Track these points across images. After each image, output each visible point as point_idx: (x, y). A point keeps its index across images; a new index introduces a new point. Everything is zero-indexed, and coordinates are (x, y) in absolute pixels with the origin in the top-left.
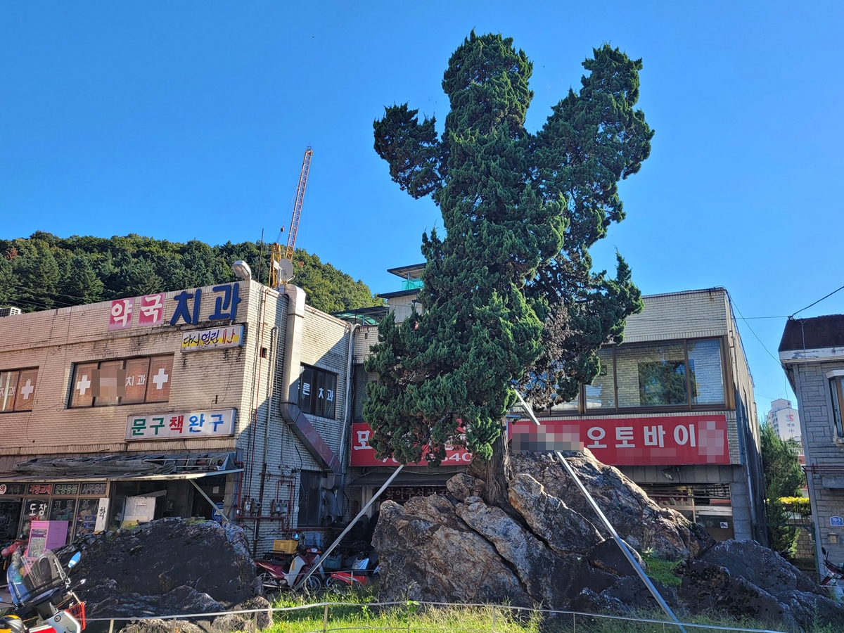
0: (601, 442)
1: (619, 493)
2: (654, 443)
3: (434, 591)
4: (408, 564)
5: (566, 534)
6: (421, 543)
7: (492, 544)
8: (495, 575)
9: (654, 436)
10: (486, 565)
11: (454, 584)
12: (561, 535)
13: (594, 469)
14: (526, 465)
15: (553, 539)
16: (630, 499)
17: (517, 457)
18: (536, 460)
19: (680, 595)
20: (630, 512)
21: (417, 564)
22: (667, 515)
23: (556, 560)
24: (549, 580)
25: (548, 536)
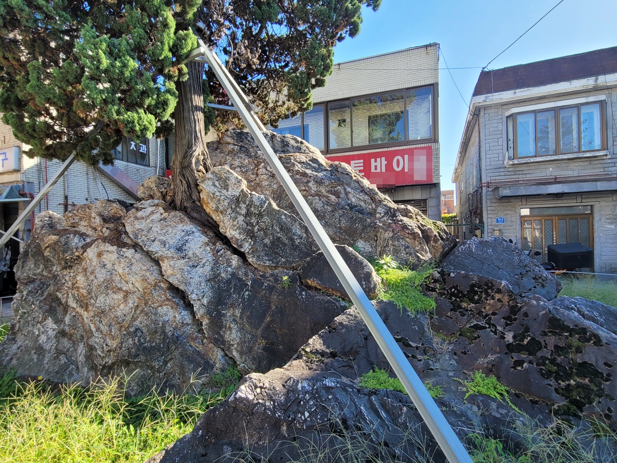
2: (378, 170)
3: (71, 336)
5: (272, 243)
6: (68, 266)
7: (157, 262)
8: (154, 311)
9: (378, 166)
10: (145, 299)
11: (93, 326)
12: (265, 245)
13: (320, 165)
14: (237, 163)
15: (254, 251)
16: (362, 196)
17: (228, 155)
18: (250, 157)
19: (436, 328)
20: (361, 211)
23: (254, 281)
24: (238, 313)
25: (246, 248)
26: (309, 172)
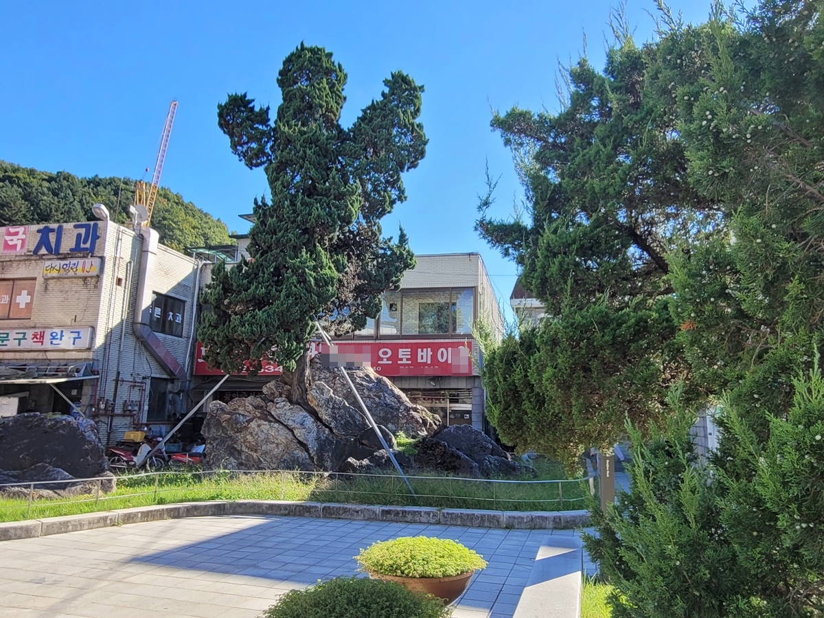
0: (388, 359)
1: (386, 395)
2: (424, 361)
3: (246, 464)
4: (228, 446)
5: (345, 423)
6: (239, 431)
7: (292, 431)
8: (292, 452)
9: (424, 356)
10: (287, 446)
11: (261, 459)
12: (342, 424)
13: (371, 378)
14: (322, 376)
15: (336, 427)
16: (393, 399)
17: (316, 370)
18: (330, 372)
19: (415, 461)
20: (392, 408)
21: (235, 446)
22: (416, 410)
23: (337, 441)
24: (330, 454)
25: (333, 425)
26: (364, 383)
